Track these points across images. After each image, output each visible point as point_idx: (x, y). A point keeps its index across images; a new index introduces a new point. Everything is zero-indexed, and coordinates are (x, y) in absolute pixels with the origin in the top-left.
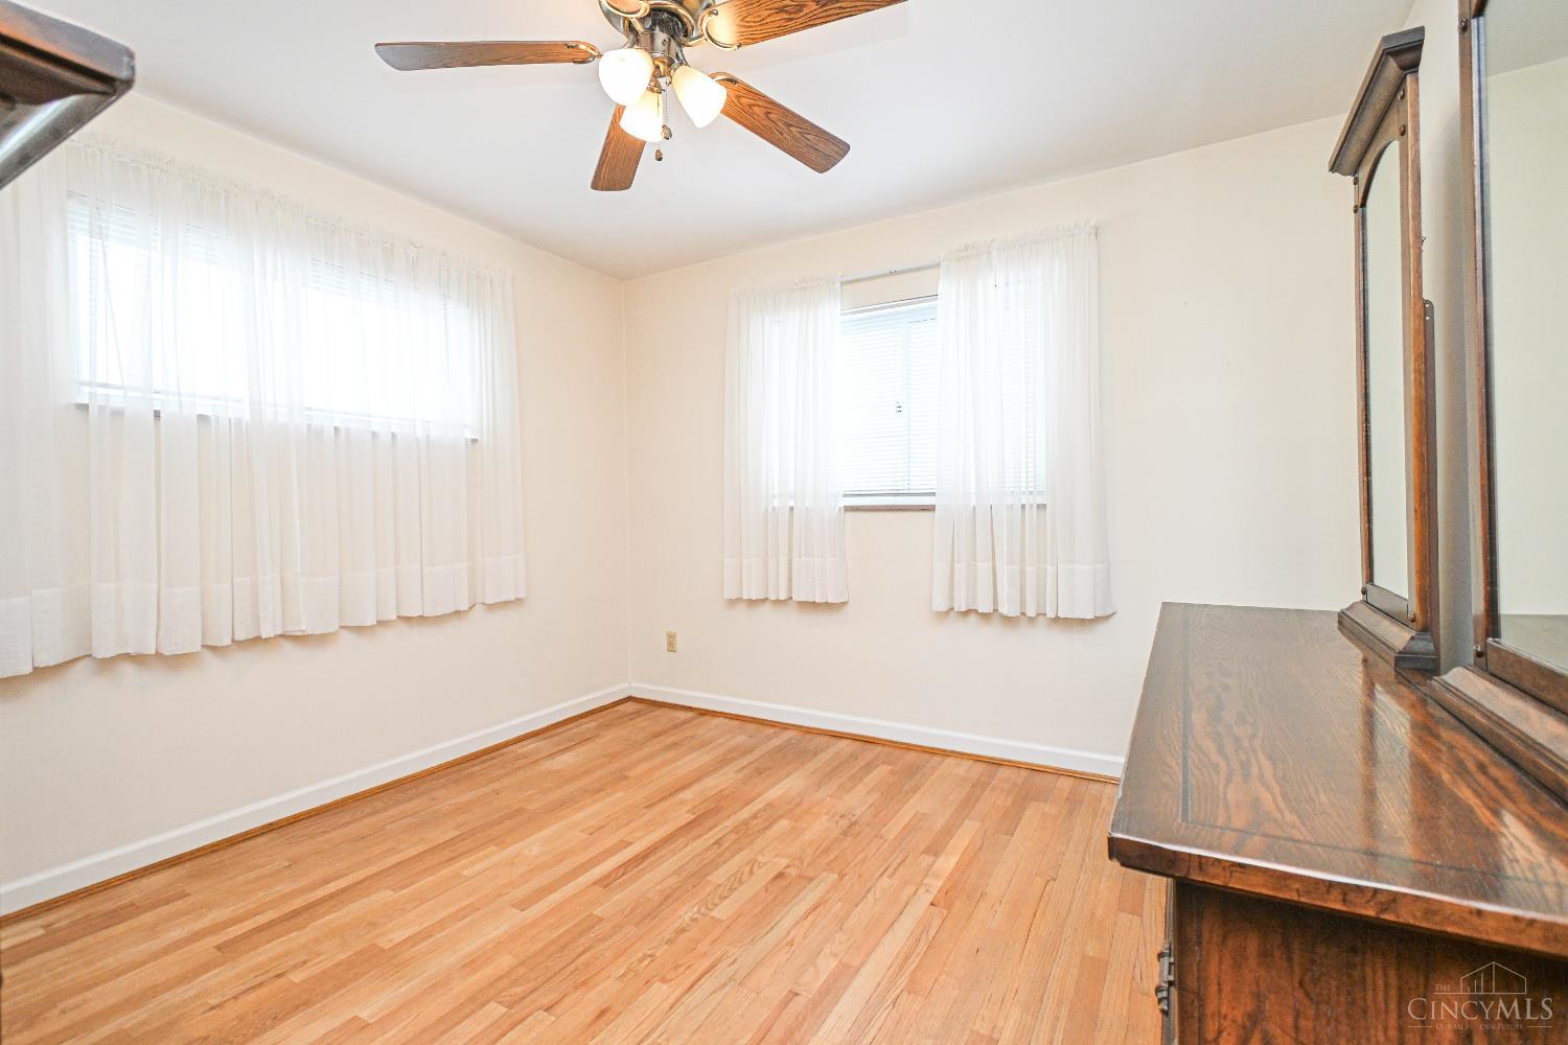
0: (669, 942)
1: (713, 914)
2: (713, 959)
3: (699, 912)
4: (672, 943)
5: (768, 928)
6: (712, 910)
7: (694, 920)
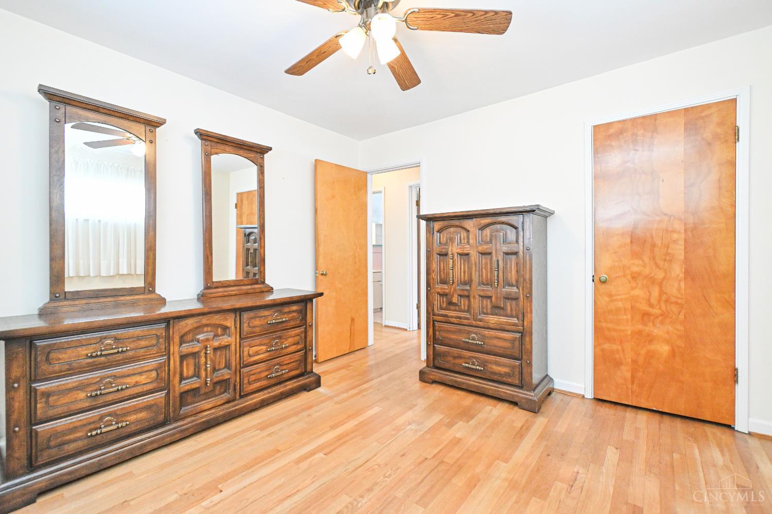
0: (376, 484)
1: (350, 500)
2: (353, 474)
3: (358, 502)
4: (375, 483)
5: (323, 486)
6: (350, 503)
7: (362, 497)
